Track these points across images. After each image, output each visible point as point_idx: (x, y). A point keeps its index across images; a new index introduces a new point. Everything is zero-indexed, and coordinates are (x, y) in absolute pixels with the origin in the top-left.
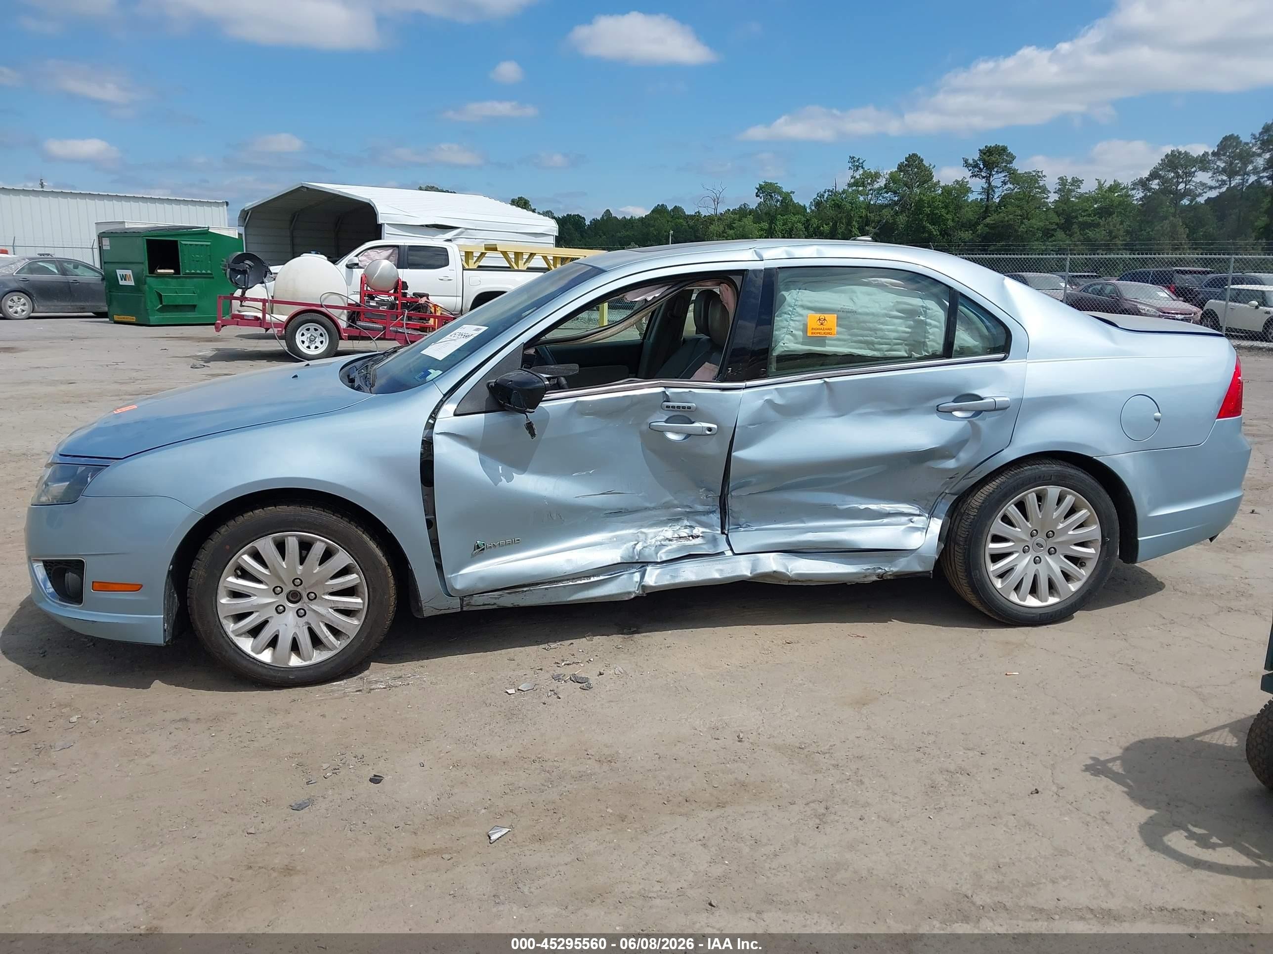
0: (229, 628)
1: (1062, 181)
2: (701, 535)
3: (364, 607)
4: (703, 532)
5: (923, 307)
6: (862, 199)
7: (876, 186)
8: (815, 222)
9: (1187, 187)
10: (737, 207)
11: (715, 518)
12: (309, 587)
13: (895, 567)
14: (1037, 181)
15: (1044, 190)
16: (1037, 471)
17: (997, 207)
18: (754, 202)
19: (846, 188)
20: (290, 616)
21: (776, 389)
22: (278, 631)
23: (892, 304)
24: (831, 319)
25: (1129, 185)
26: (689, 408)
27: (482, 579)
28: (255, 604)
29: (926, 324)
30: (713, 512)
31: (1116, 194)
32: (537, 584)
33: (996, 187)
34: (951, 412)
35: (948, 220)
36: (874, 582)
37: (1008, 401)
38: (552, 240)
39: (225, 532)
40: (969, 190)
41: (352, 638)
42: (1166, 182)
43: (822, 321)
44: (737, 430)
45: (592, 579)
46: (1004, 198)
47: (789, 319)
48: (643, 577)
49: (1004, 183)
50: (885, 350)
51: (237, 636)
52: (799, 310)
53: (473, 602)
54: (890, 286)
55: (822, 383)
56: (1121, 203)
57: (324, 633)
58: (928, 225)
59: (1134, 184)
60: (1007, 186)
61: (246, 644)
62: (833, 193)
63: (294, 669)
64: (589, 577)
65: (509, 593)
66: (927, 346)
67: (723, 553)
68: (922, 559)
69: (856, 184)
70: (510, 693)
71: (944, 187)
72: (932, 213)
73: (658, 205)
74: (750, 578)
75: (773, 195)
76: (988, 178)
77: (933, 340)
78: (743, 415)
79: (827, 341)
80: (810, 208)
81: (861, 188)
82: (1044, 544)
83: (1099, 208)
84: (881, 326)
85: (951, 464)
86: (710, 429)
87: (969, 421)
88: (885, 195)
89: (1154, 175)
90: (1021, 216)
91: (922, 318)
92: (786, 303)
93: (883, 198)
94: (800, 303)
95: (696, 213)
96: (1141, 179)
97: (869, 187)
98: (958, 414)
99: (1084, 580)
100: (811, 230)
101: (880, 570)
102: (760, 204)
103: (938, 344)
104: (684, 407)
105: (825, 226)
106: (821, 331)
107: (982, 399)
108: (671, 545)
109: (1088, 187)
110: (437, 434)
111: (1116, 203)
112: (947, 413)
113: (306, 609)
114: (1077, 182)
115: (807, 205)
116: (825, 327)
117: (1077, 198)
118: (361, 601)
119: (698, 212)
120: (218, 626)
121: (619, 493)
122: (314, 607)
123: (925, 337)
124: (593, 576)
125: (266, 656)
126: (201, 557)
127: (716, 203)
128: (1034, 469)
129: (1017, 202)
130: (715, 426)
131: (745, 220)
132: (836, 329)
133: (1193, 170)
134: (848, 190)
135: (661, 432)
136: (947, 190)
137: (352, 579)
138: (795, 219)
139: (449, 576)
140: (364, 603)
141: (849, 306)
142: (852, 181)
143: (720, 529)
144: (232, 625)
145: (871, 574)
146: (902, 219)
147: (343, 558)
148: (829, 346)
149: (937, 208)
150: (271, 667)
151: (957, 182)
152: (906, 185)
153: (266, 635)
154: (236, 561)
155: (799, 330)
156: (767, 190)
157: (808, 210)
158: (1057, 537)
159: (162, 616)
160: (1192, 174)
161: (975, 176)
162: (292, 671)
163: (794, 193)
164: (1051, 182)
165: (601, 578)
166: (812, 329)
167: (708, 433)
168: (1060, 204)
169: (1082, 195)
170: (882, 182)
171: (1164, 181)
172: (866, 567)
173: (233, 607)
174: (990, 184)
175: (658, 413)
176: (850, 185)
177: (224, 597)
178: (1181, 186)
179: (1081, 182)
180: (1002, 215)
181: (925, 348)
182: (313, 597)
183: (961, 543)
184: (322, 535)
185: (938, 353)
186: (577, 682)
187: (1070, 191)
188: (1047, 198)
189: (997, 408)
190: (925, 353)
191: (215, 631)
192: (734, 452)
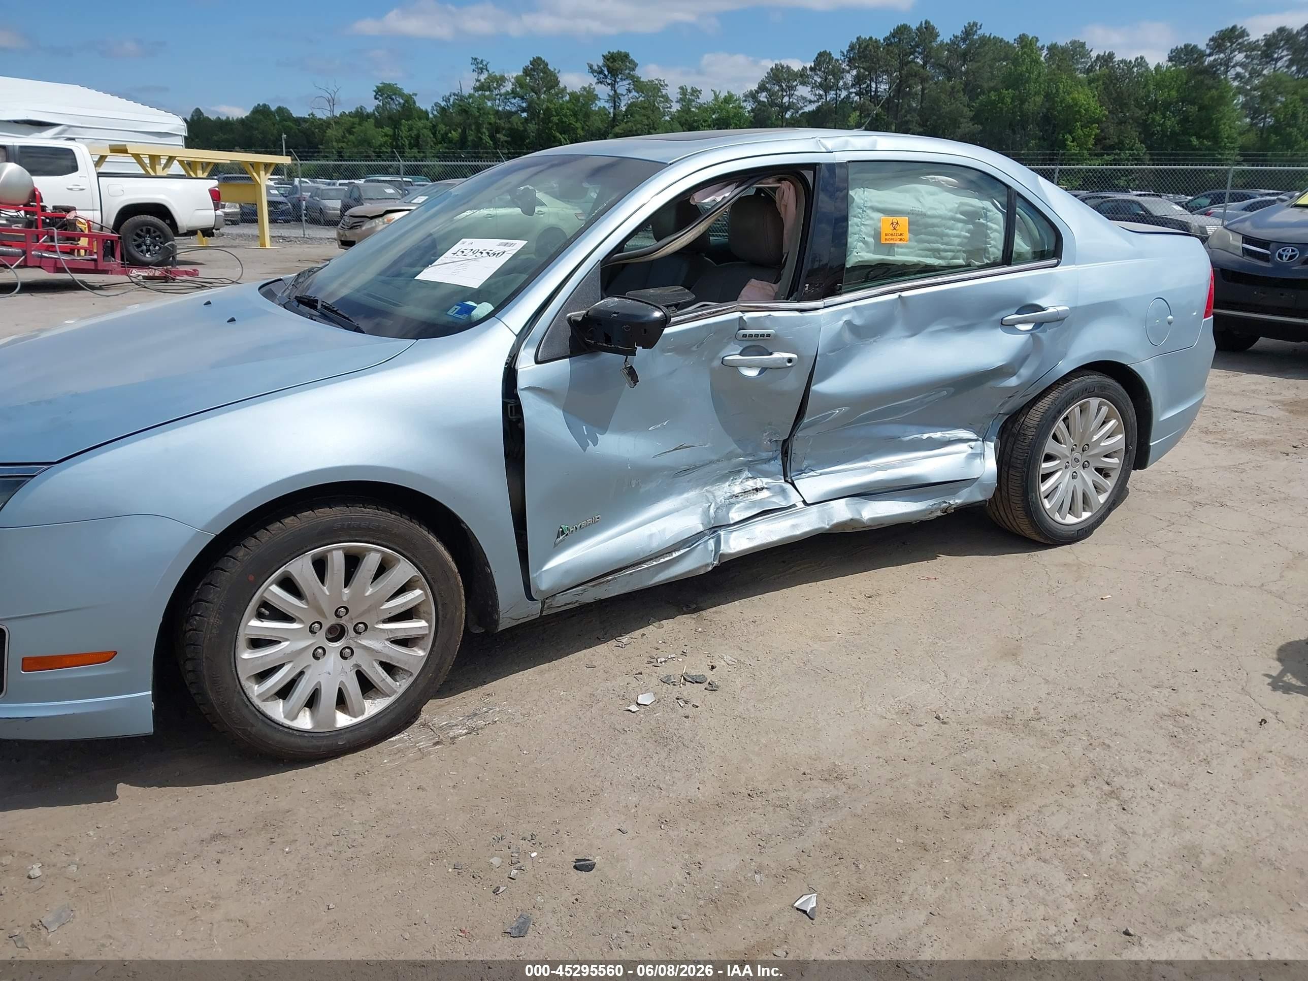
0: (253, 692)
1: (683, 90)
2: (766, 486)
3: (430, 632)
4: (767, 483)
5: (983, 208)
6: (489, 104)
7: (503, 91)
8: (442, 128)
9: (791, 100)
10: (353, 110)
11: (777, 465)
12: (357, 617)
13: (959, 499)
14: (659, 90)
15: (667, 99)
16: (1084, 383)
17: (624, 116)
18: (371, 105)
19: (472, 92)
20: (332, 660)
21: (854, 307)
22: (319, 683)
23: (957, 206)
24: (904, 221)
25: (741, 96)
26: (769, 335)
27: (567, 572)
28: (289, 651)
29: (987, 228)
30: (776, 458)
31: (731, 106)
32: (620, 570)
33: (622, 95)
34: (1014, 325)
35: (577, 128)
36: (939, 517)
37: (1067, 310)
38: (180, 141)
39: (244, 556)
40: (596, 97)
41: (415, 676)
42: (773, 95)
43: (895, 225)
44: (818, 359)
45: (675, 555)
46: (630, 106)
47: (859, 224)
48: (718, 543)
49: (629, 91)
50: (950, 257)
51: (264, 701)
52: (869, 212)
53: (555, 604)
54: (946, 185)
55: (896, 299)
56: (736, 115)
57: (378, 675)
58: (558, 134)
59: (746, 96)
60: (631, 95)
61: (277, 710)
62: (461, 98)
63: (343, 731)
64: (670, 553)
65: (594, 586)
66: (989, 253)
67: (794, 505)
68: (983, 487)
69: (482, 87)
70: (633, 710)
71: (571, 93)
72: (561, 121)
73: (259, 105)
74: (829, 529)
75: (394, 97)
76: (613, 85)
77: (995, 246)
78: (823, 340)
79: (896, 249)
80: (432, 113)
81: (487, 93)
82: (1079, 458)
83: (717, 119)
84: (947, 231)
85: (1013, 382)
86: (790, 360)
87: (1031, 334)
88: (513, 101)
89: (762, 88)
90: (647, 125)
91: (982, 221)
92: (854, 204)
93: (511, 103)
94: (869, 204)
95: (309, 115)
96: (751, 91)
97: (496, 92)
98: (1021, 327)
99: (1110, 491)
100: (439, 137)
101: (944, 504)
102: (378, 107)
103: (998, 250)
104: (763, 335)
105: (452, 132)
106: (894, 237)
107: (1043, 309)
108: (738, 503)
109: (706, 97)
110: (522, 390)
111: (732, 114)
112: (1009, 327)
113: (352, 647)
114: (696, 92)
115: (429, 110)
116: (898, 232)
117: (697, 108)
118: (426, 624)
119: (312, 114)
120: (239, 692)
121: (689, 447)
122: (364, 642)
123: (987, 243)
124: (675, 551)
125: (305, 722)
126: (211, 597)
127: (331, 104)
128: (1081, 381)
129: (642, 111)
130: (794, 356)
131: (365, 124)
132: (907, 235)
133: (795, 84)
134: (474, 95)
135: (734, 367)
136: (574, 97)
137: (414, 596)
138: (420, 124)
139: (535, 575)
140: (430, 626)
141: (918, 207)
142: (478, 84)
143: (783, 477)
144: (256, 687)
145: (936, 510)
146: (532, 127)
147: (404, 570)
148: (898, 255)
149: (565, 115)
150: (313, 735)
151: (585, 89)
152: (533, 90)
153: (302, 691)
154: (262, 596)
155: (869, 236)
156: (385, 92)
157: (431, 116)
158: (1092, 450)
159: (150, 692)
160: (793, 88)
161: (601, 83)
162: (341, 734)
163: (416, 95)
164: (673, 92)
165: (682, 551)
166: (886, 235)
167: (789, 365)
168: (681, 113)
169: (701, 105)
170: (508, 87)
171: (771, 94)
172: (931, 502)
173: (260, 662)
174: (615, 91)
175: (732, 343)
176: (476, 89)
177: (244, 651)
178: (786, 99)
179: (700, 92)
180: (630, 124)
181: (987, 255)
182: (361, 629)
183: (1018, 466)
184: (379, 542)
185: (998, 260)
186: (697, 682)
187: (690, 101)
188: (670, 108)
189: (1058, 319)
190: (986, 261)
191: (235, 700)
192: (814, 385)
